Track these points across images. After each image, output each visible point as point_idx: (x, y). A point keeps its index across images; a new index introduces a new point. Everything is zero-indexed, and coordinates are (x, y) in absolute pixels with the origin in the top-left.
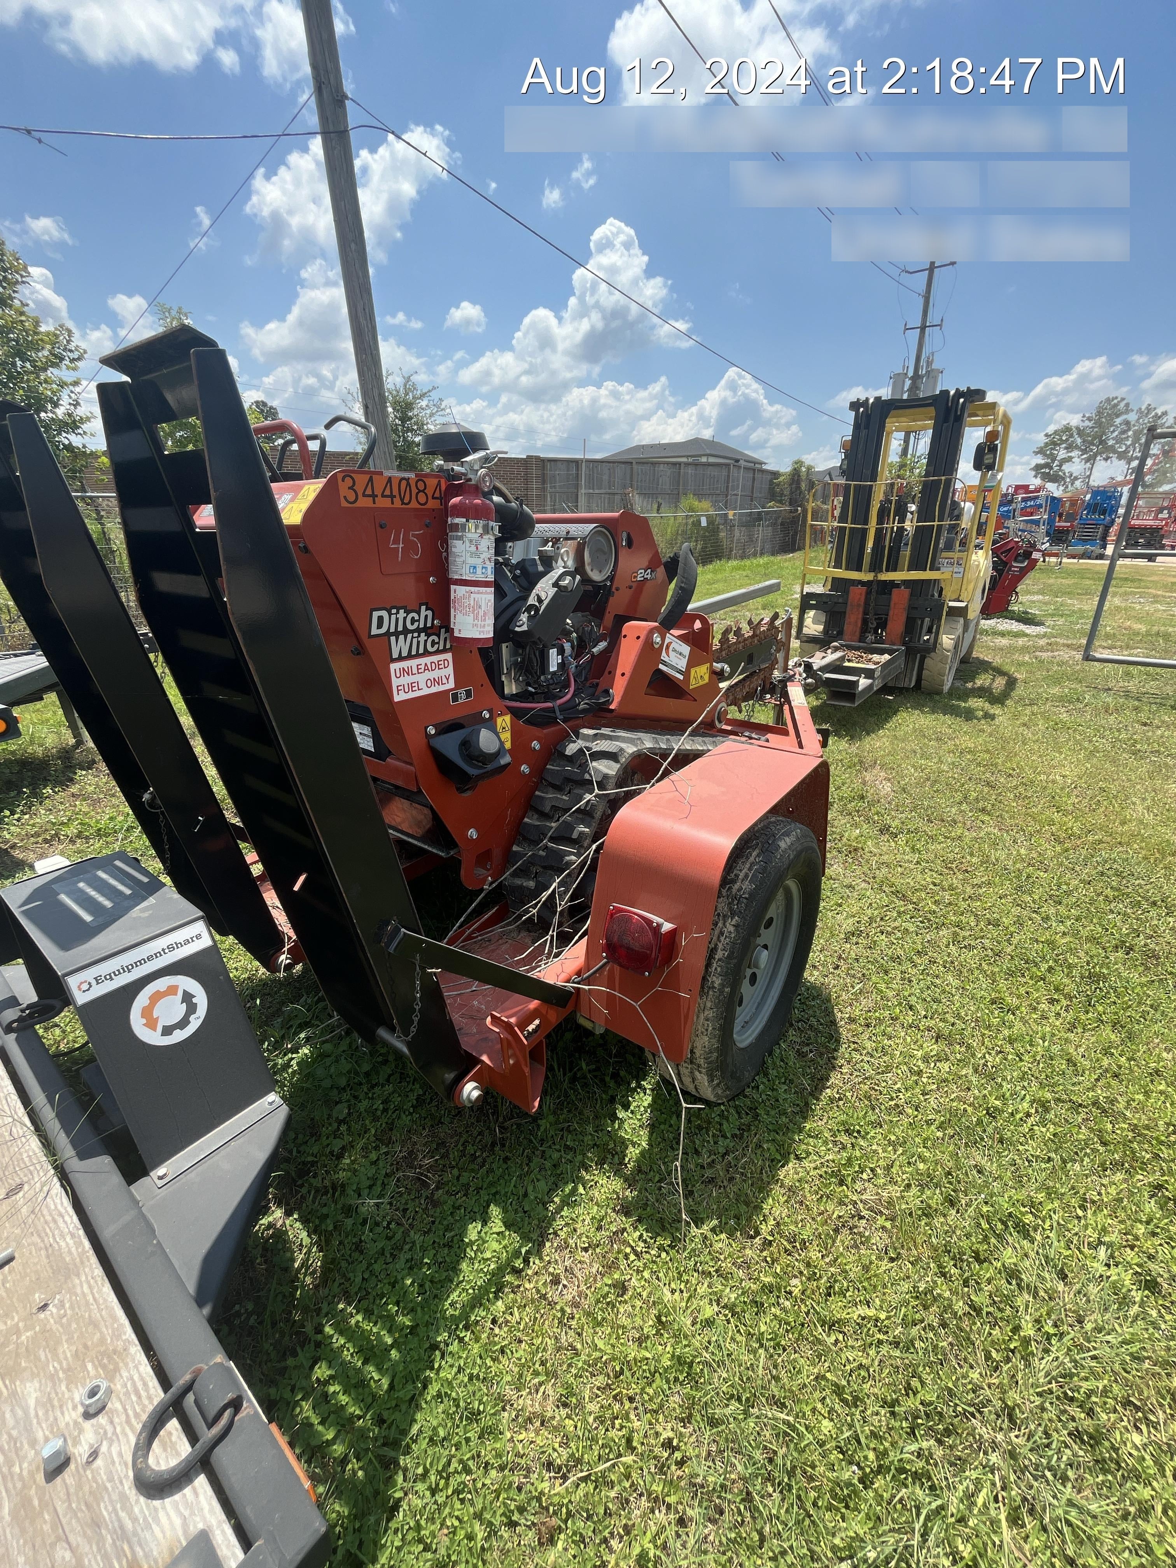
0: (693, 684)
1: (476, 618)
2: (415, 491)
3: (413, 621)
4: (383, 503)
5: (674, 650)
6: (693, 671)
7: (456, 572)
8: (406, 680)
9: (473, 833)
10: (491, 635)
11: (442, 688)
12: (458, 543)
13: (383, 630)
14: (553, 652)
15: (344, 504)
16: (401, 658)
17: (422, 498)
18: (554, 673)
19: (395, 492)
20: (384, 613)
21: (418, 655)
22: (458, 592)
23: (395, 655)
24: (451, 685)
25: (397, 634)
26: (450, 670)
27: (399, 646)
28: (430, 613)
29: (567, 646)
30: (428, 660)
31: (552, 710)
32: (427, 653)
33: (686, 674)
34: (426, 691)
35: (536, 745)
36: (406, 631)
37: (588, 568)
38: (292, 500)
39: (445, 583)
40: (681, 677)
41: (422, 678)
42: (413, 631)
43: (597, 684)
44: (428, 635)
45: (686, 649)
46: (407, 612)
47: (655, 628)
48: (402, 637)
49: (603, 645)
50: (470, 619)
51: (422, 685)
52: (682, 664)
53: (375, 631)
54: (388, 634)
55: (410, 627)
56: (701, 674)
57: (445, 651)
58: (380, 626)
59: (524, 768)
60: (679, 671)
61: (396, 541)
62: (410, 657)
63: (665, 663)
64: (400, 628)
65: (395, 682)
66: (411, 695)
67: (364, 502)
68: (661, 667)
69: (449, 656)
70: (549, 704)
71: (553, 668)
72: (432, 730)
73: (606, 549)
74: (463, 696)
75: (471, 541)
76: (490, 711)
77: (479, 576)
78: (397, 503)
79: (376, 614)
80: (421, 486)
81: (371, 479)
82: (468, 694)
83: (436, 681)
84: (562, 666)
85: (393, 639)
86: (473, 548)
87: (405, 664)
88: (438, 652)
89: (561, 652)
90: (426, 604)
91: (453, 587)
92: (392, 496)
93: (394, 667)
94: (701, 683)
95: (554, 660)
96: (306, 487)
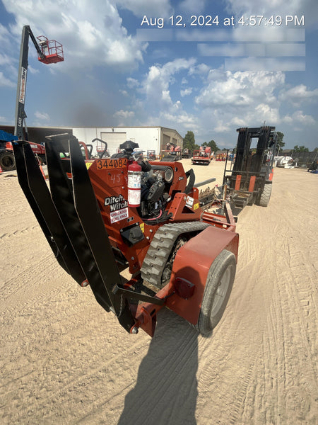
4: (110, 167)
25: (112, 204)
30: (121, 210)
32: (121, 209)
33: (193, 206)
36: (115, 203)
52: (191, 204)
53: (106, 204)
56: (197, 206)
72: (122, 230)
89: (158, 203)
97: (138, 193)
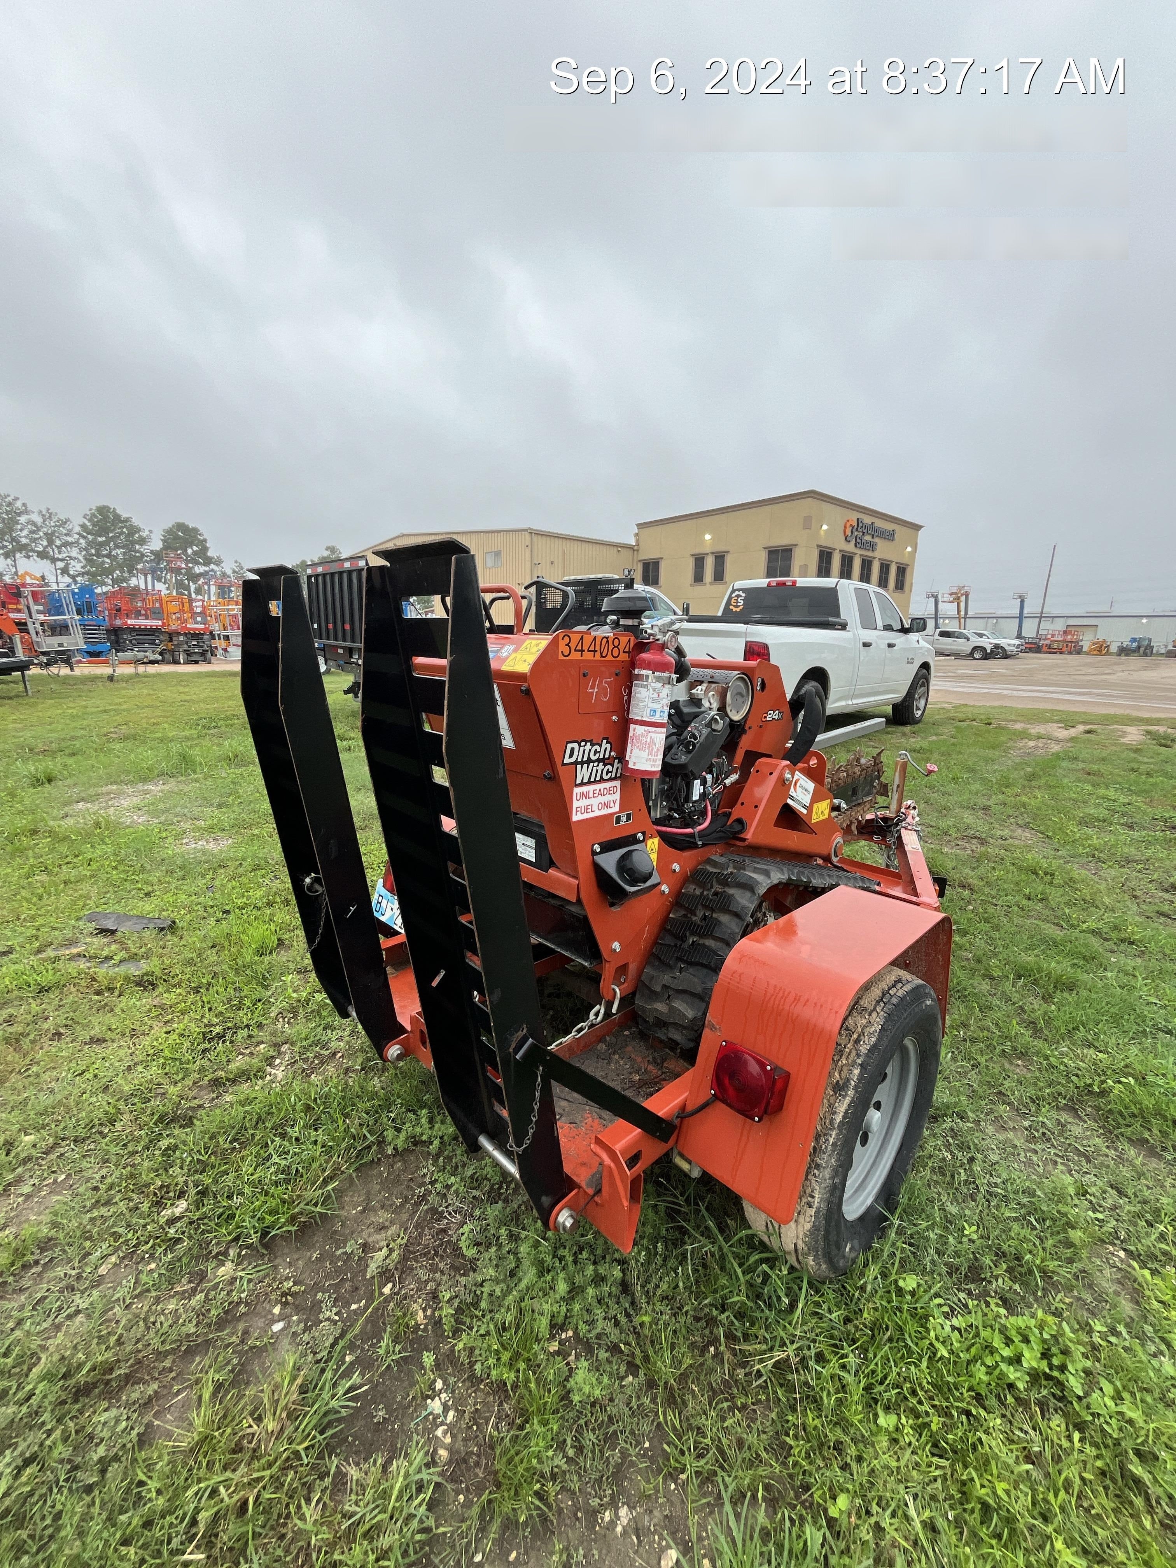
0: (816, 818)
1: (650, 753)
2: (611, 647)
3: (596, 752)
4: (588, 656)
5: (801, 786)
6: (815, 806)
7: (637, 714)
8: (584, 803)
9: (616, 946)
10: (659, 769)
11: (610, 811)
12: (643, 690)
13: (573, 760)
14: (697, 783)
15: (561, 657)
16: (582, 784)
17: (616, 651)
18: (696, 801)
19: (597, 648)
20: (575, 745)
21: (595, 782)
22: (636, 730)
23: (578, 782)
24: (616, 809)
25: (582, 763)
26: (617, 796)
27: (583, 773)
28: (609, 746)
29: (709, 777)
31: (692, 835)
32: (602, 780)
33: (810, 809)
34: (597, 813)
35: (676, 867)
37: (728, 709)
38: (515, 650)
39: (625, 723)
40: (805, 812)
41: (595, 802)
42: (594, 761)
43: (730, 813)
44: (605, 765)
45: (811, 785)
46: (593, 745)
47: (787, 766)
48: (585, 766)
49: (734, 777)
50: (645, 754)
51: (595, 808)
53: (567, 760)
54: (576, 763)
55: (593, 758)
57: (616, 778)
58: (571, 756)
59: (665, 888)
60: (804, 807)
61: (593, 687)
62: (589, 783)
63: (792, 798)
64: (585, 759)
65: (576, 804)
66: (586, 816)
67: (575, 656)
68: (789, 801)
69: (617, 783)
70: (689, 830)
71: (695, 797)
72: (597, 848)
73: (744, 693)
74: (625, 819)
75: (654, 690)
76: (644, 833)
77: (657, 719)
78: (598, 656)
79: (570, 746)
80: (616, 643)
81: (582, 638)
82: (629, 817)
83: (606, 805)
84: (703, 796)
85: (579, 767)
86: (656, 695)
87: (584, 789)
88: (611, 779)
89: (704, 783)
90: (607, 738)
91: (632, 726)
92: (595, 651)
93: (577, 790)
94: (822, 818)
95: (697, 789)
96: (528, 642)
97: (659, 737)
